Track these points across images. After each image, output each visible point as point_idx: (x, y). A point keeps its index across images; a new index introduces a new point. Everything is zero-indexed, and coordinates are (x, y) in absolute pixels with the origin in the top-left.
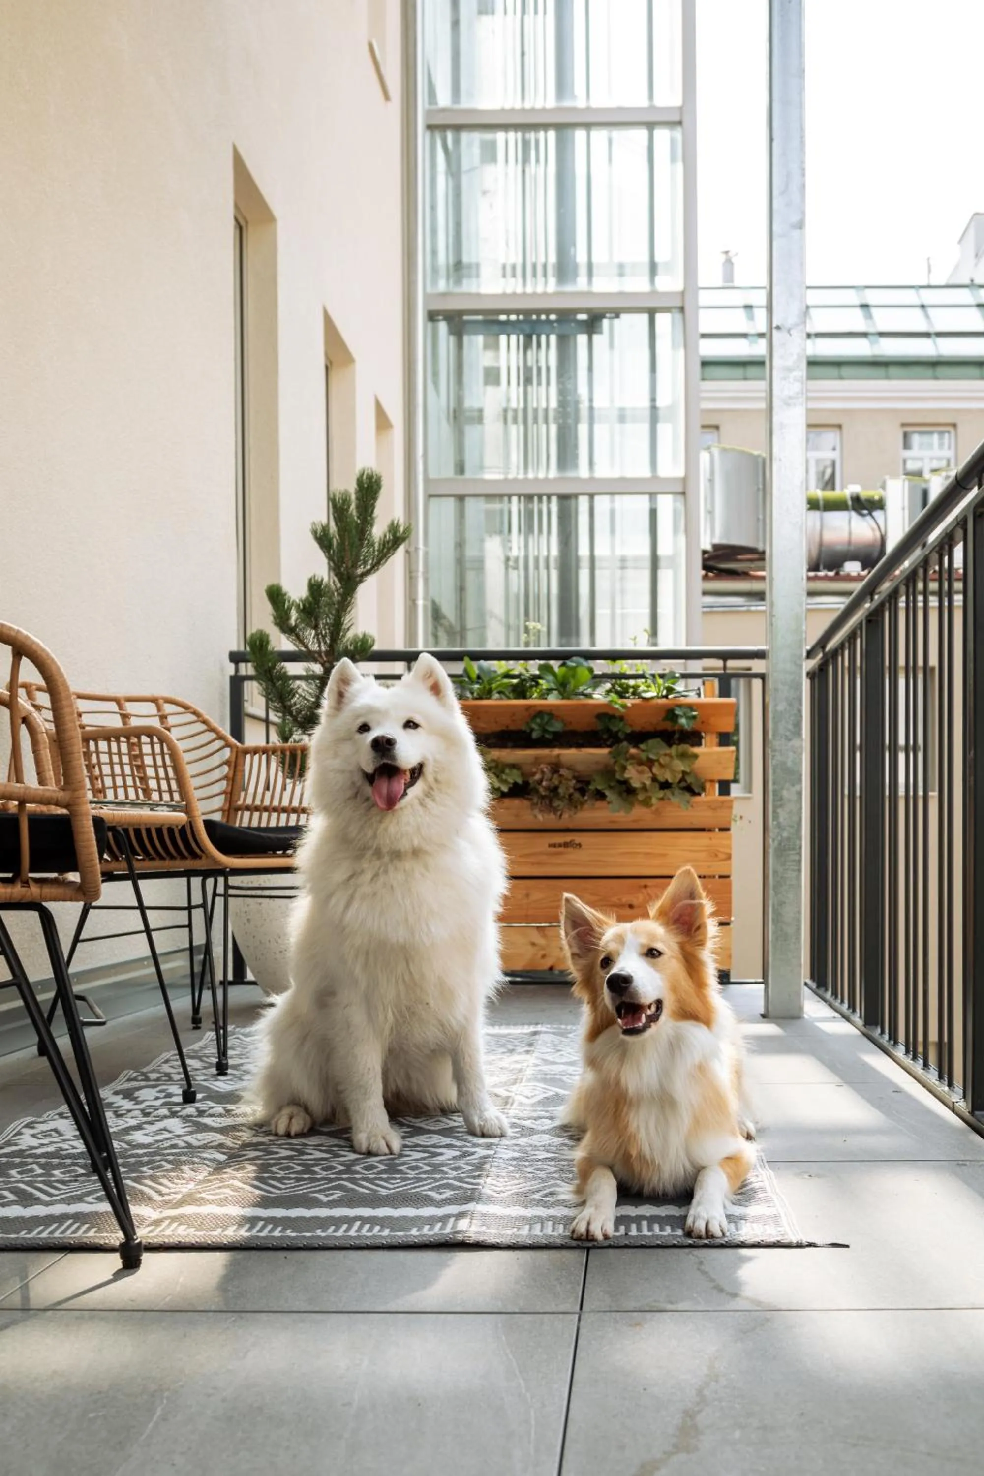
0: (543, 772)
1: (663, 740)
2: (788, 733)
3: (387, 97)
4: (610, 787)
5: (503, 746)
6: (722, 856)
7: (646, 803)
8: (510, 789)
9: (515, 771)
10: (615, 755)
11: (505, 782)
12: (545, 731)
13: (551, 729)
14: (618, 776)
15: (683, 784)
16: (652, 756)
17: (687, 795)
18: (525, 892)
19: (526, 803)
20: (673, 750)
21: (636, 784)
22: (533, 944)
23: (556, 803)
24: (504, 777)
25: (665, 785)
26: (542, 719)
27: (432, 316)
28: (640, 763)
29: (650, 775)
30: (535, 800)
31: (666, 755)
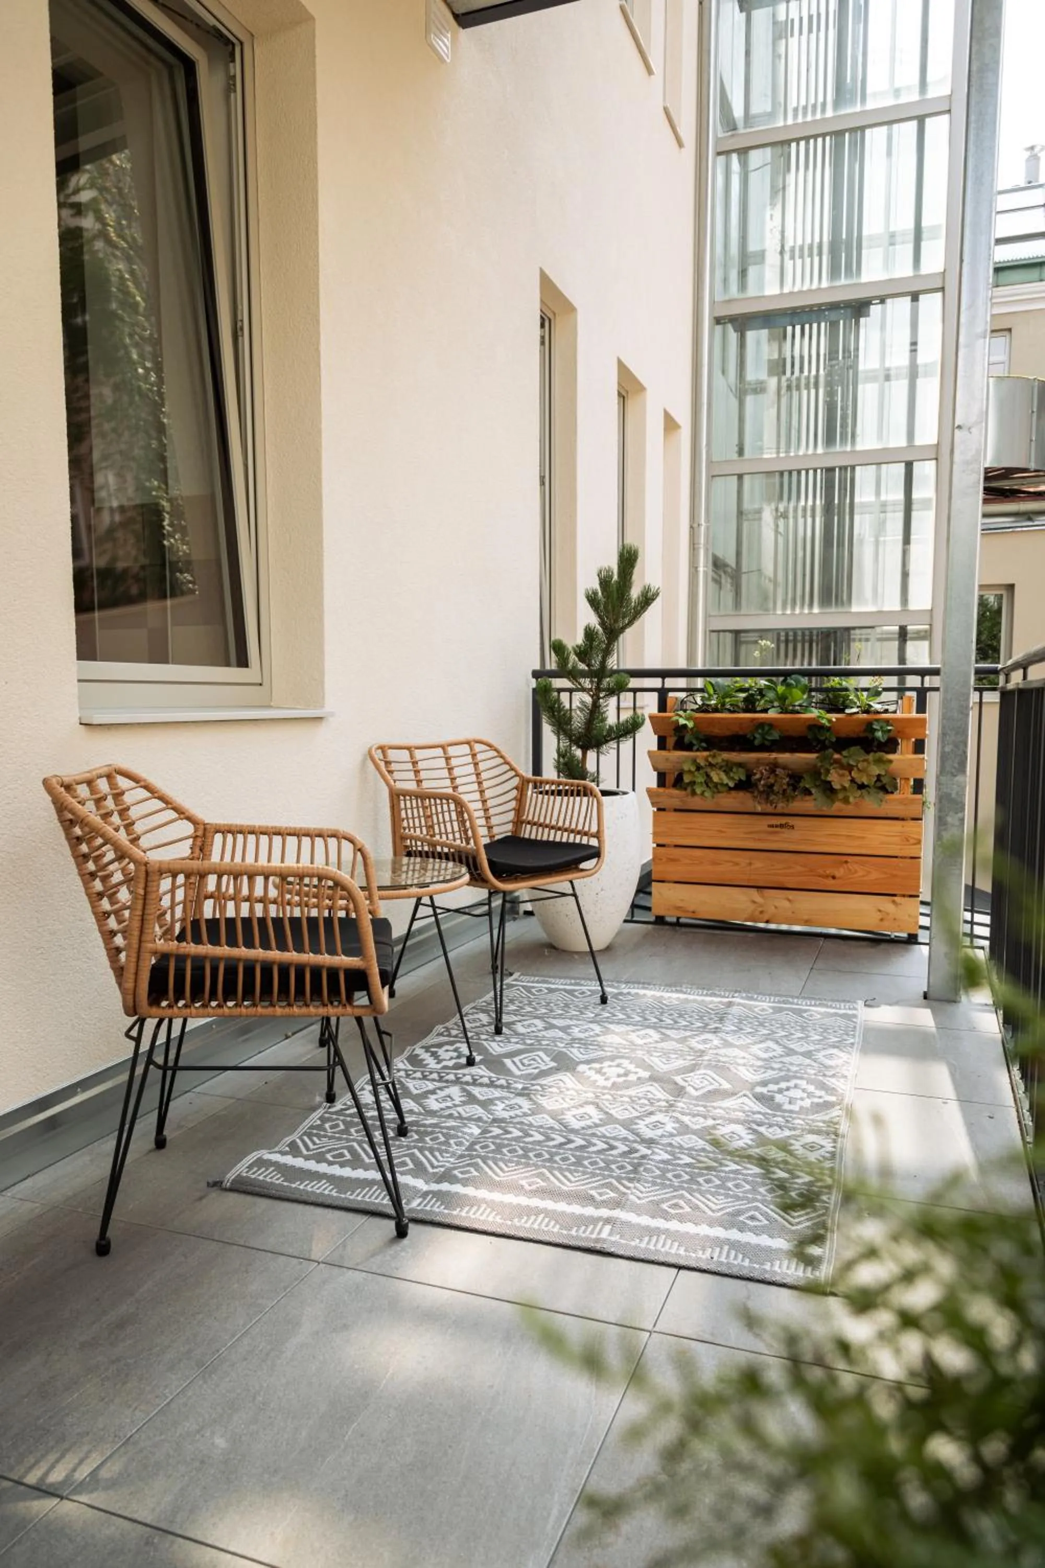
0: (762, 774)
1: (862, 748)
2: (953, 770)
3: (680, 144)
4: (816, 786)
5: (732, 750)
6: (912, 841)
7: (846, 801)
8: (736, 784)
9: (741, 770)
10: (822, 759)
11: (732, 779)
12: (764, 739)
13: (769, 738)
14: (823, 777)
15: (879, 784)
16: (852, 763)
17: (881, 794)
18: (748, 861)
19: (748, 795)
20: (871, 757)
21: (836, 786)
22: (754, 902)
23: (772, 797)
24: (732, 775)
25: (862, 787)
26: (763, 730)
27: (718, 321)
28: (842, 767)
29: (849, 778)
30: (756, 794)
31: (864, 761)
